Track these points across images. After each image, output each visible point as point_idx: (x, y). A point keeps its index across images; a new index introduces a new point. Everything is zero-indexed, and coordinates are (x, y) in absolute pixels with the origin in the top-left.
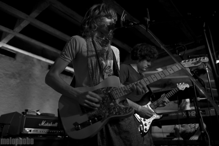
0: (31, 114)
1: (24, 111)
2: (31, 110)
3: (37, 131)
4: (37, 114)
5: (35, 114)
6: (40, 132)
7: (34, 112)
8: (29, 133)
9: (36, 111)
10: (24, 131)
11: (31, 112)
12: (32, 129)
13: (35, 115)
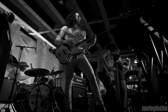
3: (76, 83)
12: (74, 82)
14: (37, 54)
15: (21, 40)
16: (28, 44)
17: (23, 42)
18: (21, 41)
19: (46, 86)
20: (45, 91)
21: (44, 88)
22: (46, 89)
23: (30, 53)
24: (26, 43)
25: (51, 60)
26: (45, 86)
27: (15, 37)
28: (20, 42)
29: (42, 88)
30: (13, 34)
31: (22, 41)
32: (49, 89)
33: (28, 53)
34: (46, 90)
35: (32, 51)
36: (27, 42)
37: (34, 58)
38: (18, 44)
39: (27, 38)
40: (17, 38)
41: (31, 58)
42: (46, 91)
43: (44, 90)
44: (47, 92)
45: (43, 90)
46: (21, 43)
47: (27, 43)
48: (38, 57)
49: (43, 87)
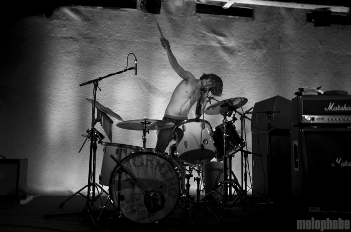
0: (310, 93)
1: (298, 91)
2: (309, 88)
3: (323, 119)
4: (319, 94)
5: (316, 94)
6: (328, 120)
7: (313, 90)
8: (311, 122)
9: (316, 89)
10: (303, 119)
11: (308, 92)
12: (316, 117)
13: (316, 96)
14: (261, 48)
15: (204, 32)
16: (227, 34)
17: (212, 35)
18: (204, 36)
19: (158, 158)
20: (156, 169)
21: (151, 161)
22: (158, 163)
23: (239, 52)
24: (221, 35)
25: (320, 46)
26: (153, 158)
27: (188, 34)
28: (203, 40)
29: (145, 163)
30: (180, 31)
31: (208, 34)
32: (168, 163)
33: (232, 54)
34: (156, 167)
35: (243, 47)
36: (222, 30)
37: (255, 61)
38: (200, 44)
39: (219, 21)
40: (193, 34)
41: (243, 63)
42: (158, 169)
43: (152, 167)
44: (159, 171)
45: (149, 168)
46: (206, 41)
47: (224, 33)
48: (267, 53)
49: (147, 160)
